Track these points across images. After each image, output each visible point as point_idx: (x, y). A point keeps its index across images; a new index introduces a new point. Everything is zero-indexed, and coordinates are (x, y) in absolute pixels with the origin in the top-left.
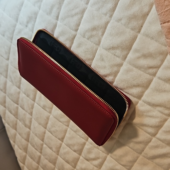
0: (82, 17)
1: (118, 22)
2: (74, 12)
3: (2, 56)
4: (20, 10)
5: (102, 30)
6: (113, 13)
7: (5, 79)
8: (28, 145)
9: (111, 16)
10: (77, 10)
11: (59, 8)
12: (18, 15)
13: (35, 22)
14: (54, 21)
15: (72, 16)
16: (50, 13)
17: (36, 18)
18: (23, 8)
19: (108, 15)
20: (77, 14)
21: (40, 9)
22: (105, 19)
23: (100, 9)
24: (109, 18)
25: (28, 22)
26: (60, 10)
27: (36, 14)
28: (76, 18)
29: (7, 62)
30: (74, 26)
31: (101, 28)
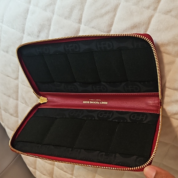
0: (115, 16)
1: (167, 14)
2: (103, 11)
3: (8, 76)
4: (26, 19)
5: (144, 26)
6: (158, 5)
7: (15, 101)
8: (53, 169)
9: (155, 9)
10: (108, 8)
11: (82, 10)
12: (24, 24)
13: (49, 29)
14: (76, 25)
15: (102, 16)
16: (68, 17)
17: (50, 25)
18: (29, 16)
19: (152, 8)
20: (108, 12)
21: (53, 14)
22: (147, 14)
23: (140, 3)
24: (153, 12)
25: (39, 32)
26: (83, 12)
27: (49, 20)
28: (107, 18)
29: (16, 81)
30: (106, 27)
31: (143, 25)
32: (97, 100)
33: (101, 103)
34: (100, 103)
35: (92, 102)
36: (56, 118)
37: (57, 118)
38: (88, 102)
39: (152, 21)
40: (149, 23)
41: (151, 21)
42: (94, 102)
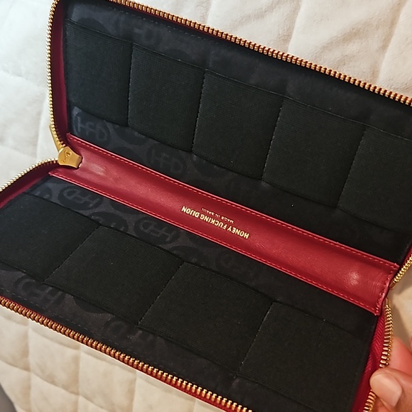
30: (272, 43)
31: (377, 28)
32: (223, 218)
33: (232, 229)
34: (230, 229)
35: (206, 219)
36: (98, 223)
37: (101, 225)
38: (196, 214)
39: (401, 15)
40: (393, 23)
41: (399, 16)
42: (213, 221)
